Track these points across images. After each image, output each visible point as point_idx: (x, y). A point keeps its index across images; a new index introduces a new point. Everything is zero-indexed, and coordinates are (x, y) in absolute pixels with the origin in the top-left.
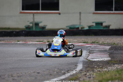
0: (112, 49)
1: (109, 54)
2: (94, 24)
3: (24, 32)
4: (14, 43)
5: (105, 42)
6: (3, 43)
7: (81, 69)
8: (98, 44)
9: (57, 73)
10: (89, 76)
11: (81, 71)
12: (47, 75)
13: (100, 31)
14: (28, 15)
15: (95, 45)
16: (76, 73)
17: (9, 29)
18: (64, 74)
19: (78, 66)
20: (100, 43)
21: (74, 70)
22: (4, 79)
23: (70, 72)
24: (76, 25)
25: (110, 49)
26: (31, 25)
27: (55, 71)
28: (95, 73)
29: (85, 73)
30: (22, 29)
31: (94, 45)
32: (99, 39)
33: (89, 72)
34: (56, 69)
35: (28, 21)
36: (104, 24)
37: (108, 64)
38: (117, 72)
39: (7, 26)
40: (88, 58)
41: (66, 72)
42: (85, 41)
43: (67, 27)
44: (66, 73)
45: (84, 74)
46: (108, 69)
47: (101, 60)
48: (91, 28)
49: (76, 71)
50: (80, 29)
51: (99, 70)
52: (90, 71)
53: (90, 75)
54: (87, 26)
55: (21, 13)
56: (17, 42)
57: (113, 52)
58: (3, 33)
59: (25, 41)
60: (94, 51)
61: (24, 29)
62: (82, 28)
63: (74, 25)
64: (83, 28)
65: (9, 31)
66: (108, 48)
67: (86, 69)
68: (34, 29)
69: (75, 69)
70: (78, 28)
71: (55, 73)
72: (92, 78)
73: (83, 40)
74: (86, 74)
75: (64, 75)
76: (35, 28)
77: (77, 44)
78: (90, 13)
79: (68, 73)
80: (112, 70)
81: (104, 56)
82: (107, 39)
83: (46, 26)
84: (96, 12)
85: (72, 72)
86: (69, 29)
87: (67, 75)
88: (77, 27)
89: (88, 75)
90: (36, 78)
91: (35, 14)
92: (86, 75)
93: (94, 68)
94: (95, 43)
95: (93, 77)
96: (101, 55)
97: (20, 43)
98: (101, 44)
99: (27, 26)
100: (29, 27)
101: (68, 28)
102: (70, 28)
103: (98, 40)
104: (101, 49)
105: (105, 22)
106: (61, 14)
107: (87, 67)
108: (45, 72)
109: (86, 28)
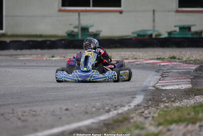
0: (200, 70)
1: (191, 79)
2: (177, 29)
3: (63, 42)
4: (46, 59)
5: (191, 59)
6: (28, 60)
7: (139, 103)
8: (180, 61)
9: (98, 109)
10: (148, 115)
11: (137, 107)
12: (80, 113)
13: (186, 40)
14: (71, 14)
15: (176, 63)
16: (129, 110)
17: (41, 36)
18: (109, 111)
19: (136, 99)
20: (184, 59)
21: (127, 106)
22: (8, 120)
23: (118, 108)
24: (148, 30)
25: (196, 70)
26: (76, 30)
27: (96, 106)
28: (158, 111)
29: (143, 110)
30: (62, 37)
31: (173, 63)
32: (183, 53)
33: (150, 108)
34: (98, 104)
35: (71, 25)
36: (193, 29)
37: (187, 94)
38: (192, 109)
39: (38, 33)
40: (157, 85)
41: (112, 108)
42: (160, 56)
43: (133, 33)
44: (112, 110)
45: (140, 111)
46: (182, 103)
47: (176, 88)
48: (172, 36)
49: (129, 108)
50: (154, 36)
51: (167, 104)
52: (152, 107)
53: (150, 113)
54: (166, 32)
55: (60, 11)
56: (51, 58)
57: (199, 75)
58: (31, 43)
59: (64, 57)
60: (170, 74)
61: (65, 36)
62: (156, 35)
63: (145, 31)
64: (160, 35)
65: (40, 39)
66: (194, 68)
67: (147, 104)
68: (80, 37)
69: (129, 103)
70: (151, 35)
71: (94, 110)
72: (151, 118)
73: (158, 54)
74: (143, 112)
75: (107, 114)
76: (82, 35)
77: (147, 62)
78: (169, 11)
79: (115, 110)
80: (188, 105)
81: (183, 82)
82: (196, 52)
83: (101, 31)
84: (181, 9)
85: (122, 108)
86: (135, 37)
87: (113, 114)
88: (149, 33)
89: (146, 114)
90: (60, 118)
91: (81, 14)
92: (143, 114)
93: (160, 102)
94: (176, 60)
95: (153, 117)
96: (179, 79)
97: (55, 60)
98: (186, 62)
99: (69, 33)
100: (73, 33)
101: (135, 35)
102: (139, 35)
103: (181, 55)
104: (181, 70)
105: (195, 25)
106: (123, 13)
107: (150, 100)
108: (78, 108)
109: (165, 35)
